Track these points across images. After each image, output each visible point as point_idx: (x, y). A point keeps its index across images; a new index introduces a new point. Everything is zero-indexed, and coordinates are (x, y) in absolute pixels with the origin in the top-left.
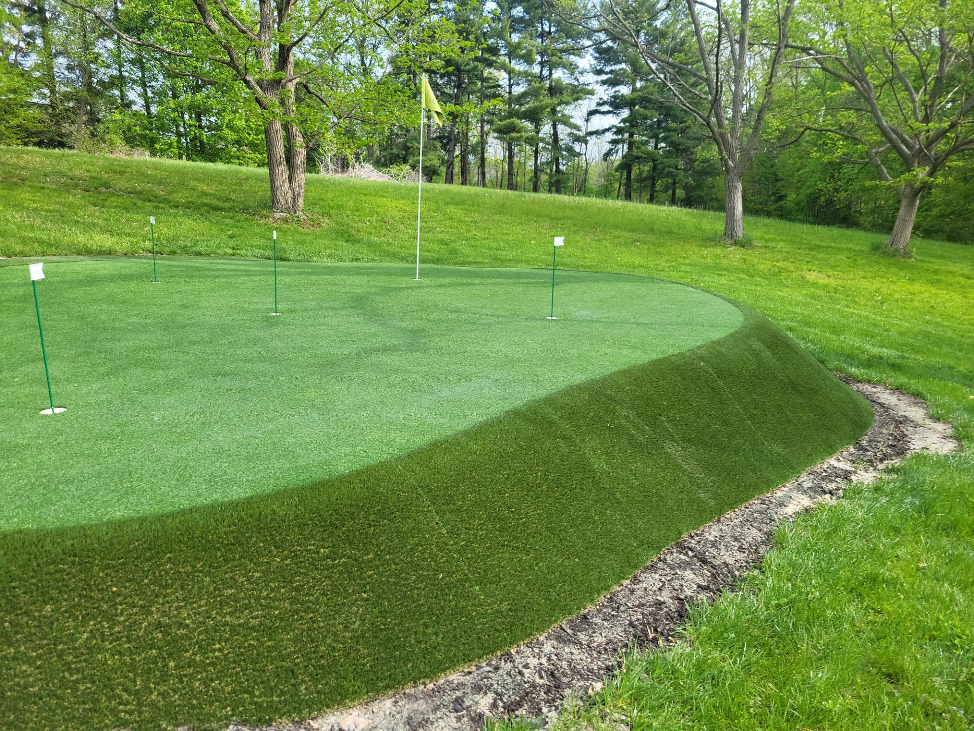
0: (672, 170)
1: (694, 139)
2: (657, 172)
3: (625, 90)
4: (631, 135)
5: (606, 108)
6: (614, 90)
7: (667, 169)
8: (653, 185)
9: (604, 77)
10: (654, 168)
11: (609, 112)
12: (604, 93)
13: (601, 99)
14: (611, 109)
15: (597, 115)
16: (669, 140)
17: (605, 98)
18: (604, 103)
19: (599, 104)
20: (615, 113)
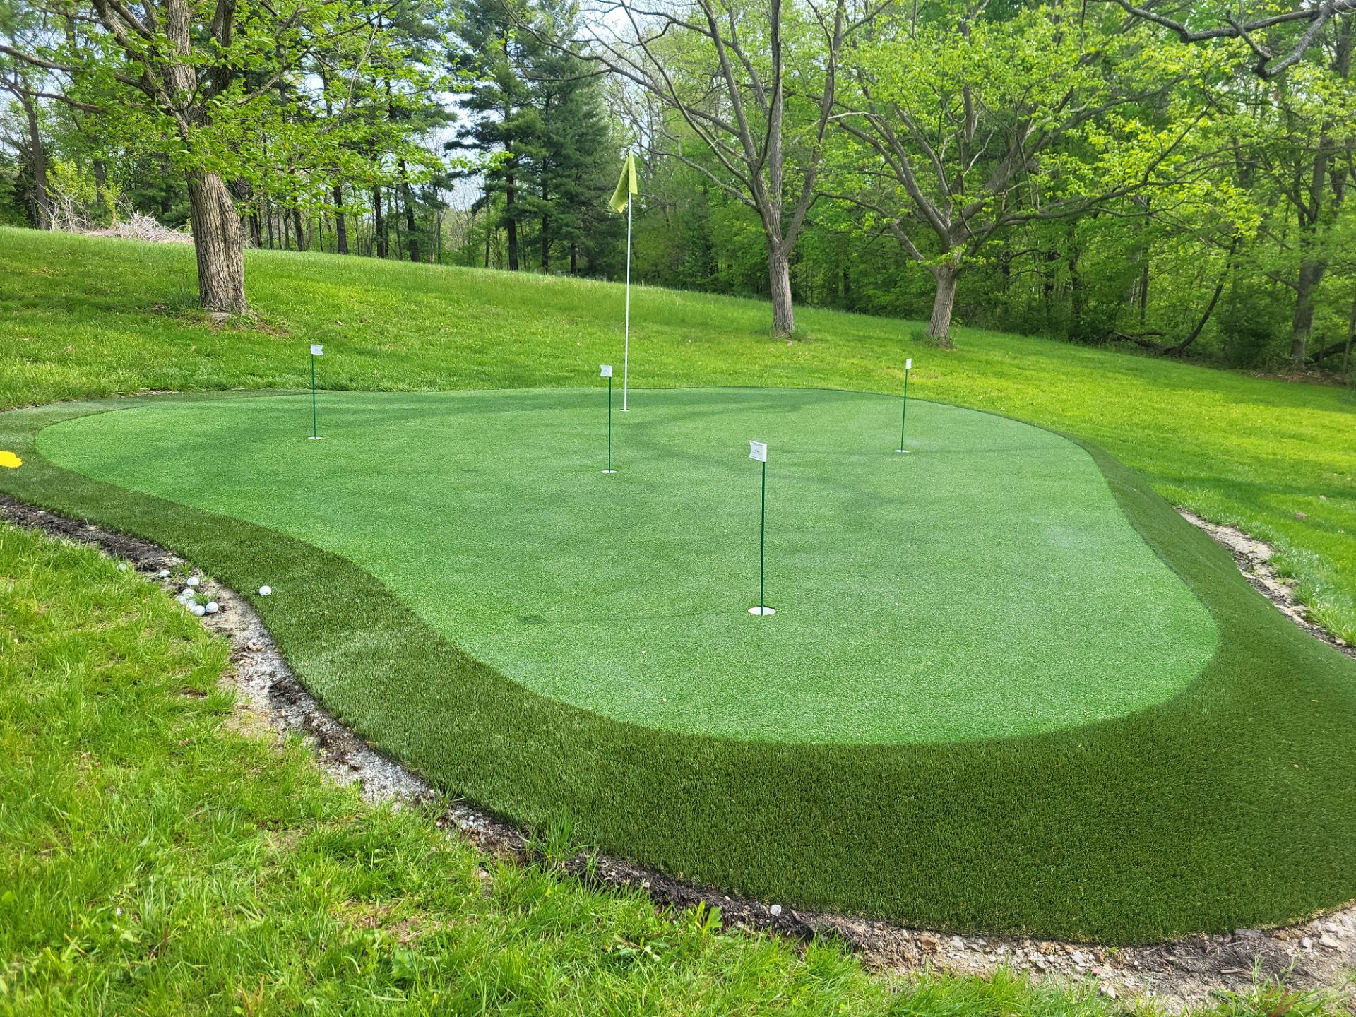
0: (570, 229)
1: (594, 189)
2: (550, 232)
3: (495, 116)
4: (511, 180)
5: (470, 140)
6: (480, 115)
7: (564, 229)
8: (546, 250)
9: (467, 97)
10: (545, 226)
11: (474, 146)
12: (468, 119)
13: (462, 127)
14: (477, 142)
15: (459, 149)
16: (563, 189)
17: (469, 126)
18: (468, 133)
19: (460, 135)
20: (482, 148)
